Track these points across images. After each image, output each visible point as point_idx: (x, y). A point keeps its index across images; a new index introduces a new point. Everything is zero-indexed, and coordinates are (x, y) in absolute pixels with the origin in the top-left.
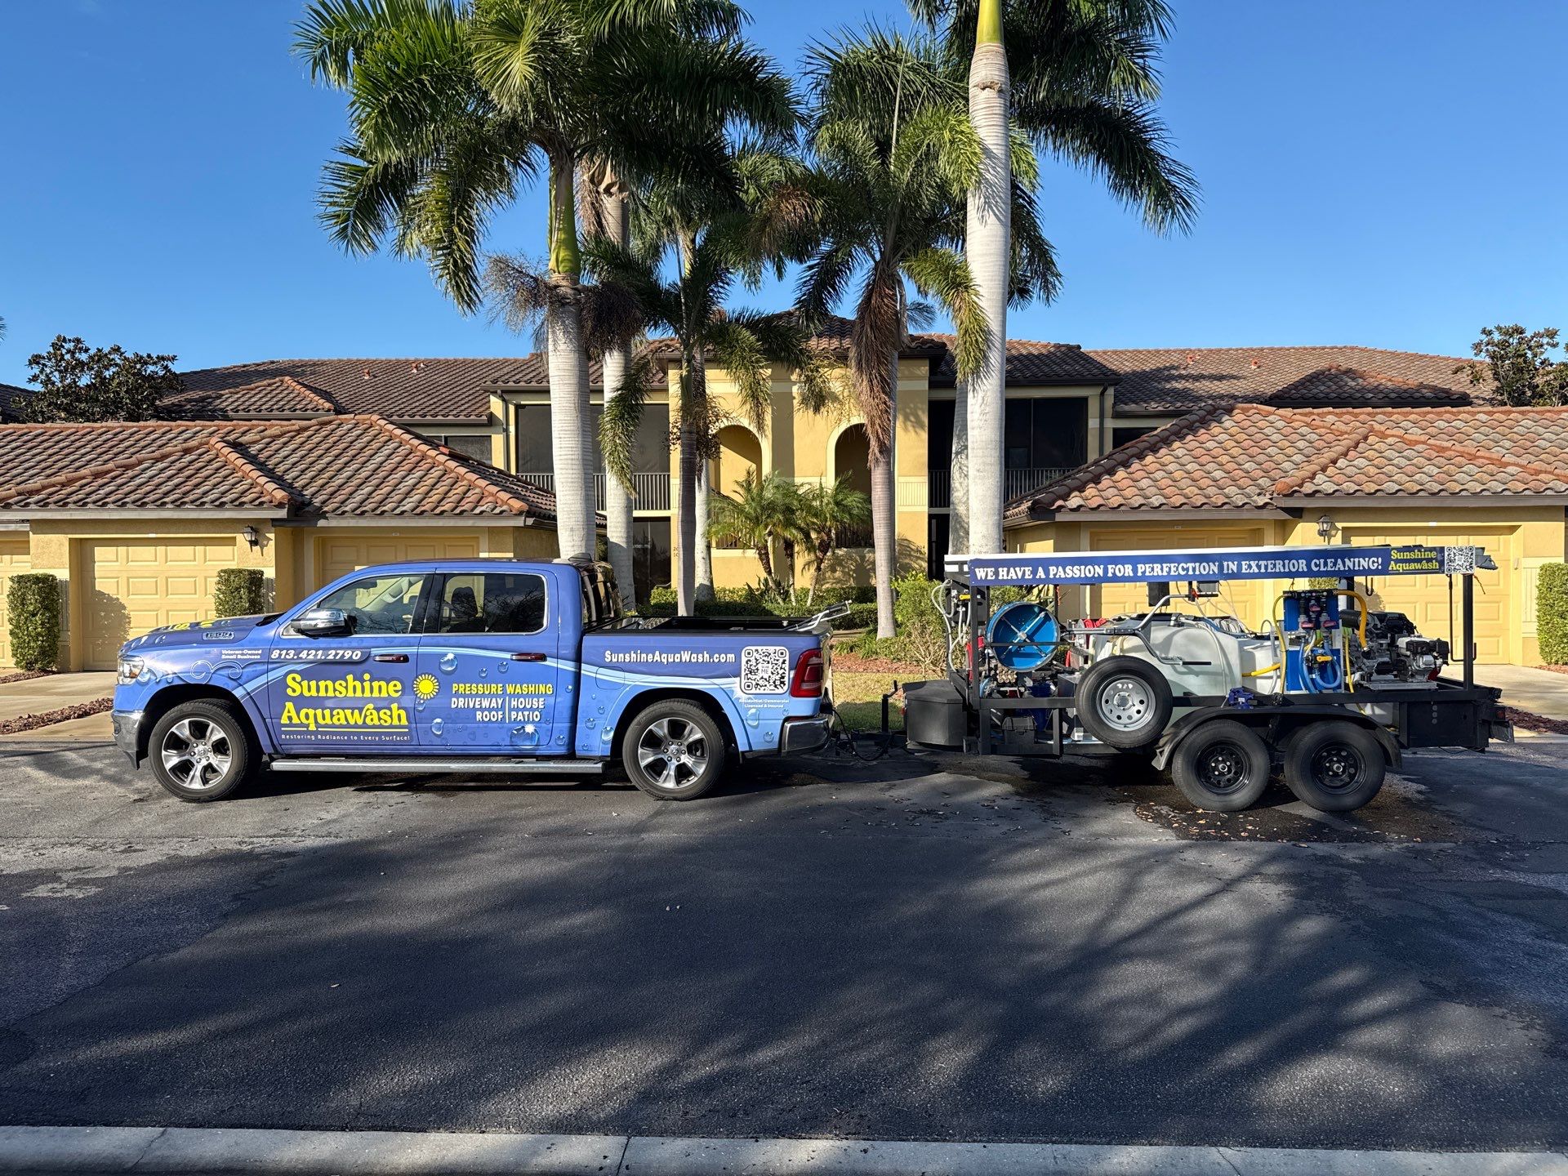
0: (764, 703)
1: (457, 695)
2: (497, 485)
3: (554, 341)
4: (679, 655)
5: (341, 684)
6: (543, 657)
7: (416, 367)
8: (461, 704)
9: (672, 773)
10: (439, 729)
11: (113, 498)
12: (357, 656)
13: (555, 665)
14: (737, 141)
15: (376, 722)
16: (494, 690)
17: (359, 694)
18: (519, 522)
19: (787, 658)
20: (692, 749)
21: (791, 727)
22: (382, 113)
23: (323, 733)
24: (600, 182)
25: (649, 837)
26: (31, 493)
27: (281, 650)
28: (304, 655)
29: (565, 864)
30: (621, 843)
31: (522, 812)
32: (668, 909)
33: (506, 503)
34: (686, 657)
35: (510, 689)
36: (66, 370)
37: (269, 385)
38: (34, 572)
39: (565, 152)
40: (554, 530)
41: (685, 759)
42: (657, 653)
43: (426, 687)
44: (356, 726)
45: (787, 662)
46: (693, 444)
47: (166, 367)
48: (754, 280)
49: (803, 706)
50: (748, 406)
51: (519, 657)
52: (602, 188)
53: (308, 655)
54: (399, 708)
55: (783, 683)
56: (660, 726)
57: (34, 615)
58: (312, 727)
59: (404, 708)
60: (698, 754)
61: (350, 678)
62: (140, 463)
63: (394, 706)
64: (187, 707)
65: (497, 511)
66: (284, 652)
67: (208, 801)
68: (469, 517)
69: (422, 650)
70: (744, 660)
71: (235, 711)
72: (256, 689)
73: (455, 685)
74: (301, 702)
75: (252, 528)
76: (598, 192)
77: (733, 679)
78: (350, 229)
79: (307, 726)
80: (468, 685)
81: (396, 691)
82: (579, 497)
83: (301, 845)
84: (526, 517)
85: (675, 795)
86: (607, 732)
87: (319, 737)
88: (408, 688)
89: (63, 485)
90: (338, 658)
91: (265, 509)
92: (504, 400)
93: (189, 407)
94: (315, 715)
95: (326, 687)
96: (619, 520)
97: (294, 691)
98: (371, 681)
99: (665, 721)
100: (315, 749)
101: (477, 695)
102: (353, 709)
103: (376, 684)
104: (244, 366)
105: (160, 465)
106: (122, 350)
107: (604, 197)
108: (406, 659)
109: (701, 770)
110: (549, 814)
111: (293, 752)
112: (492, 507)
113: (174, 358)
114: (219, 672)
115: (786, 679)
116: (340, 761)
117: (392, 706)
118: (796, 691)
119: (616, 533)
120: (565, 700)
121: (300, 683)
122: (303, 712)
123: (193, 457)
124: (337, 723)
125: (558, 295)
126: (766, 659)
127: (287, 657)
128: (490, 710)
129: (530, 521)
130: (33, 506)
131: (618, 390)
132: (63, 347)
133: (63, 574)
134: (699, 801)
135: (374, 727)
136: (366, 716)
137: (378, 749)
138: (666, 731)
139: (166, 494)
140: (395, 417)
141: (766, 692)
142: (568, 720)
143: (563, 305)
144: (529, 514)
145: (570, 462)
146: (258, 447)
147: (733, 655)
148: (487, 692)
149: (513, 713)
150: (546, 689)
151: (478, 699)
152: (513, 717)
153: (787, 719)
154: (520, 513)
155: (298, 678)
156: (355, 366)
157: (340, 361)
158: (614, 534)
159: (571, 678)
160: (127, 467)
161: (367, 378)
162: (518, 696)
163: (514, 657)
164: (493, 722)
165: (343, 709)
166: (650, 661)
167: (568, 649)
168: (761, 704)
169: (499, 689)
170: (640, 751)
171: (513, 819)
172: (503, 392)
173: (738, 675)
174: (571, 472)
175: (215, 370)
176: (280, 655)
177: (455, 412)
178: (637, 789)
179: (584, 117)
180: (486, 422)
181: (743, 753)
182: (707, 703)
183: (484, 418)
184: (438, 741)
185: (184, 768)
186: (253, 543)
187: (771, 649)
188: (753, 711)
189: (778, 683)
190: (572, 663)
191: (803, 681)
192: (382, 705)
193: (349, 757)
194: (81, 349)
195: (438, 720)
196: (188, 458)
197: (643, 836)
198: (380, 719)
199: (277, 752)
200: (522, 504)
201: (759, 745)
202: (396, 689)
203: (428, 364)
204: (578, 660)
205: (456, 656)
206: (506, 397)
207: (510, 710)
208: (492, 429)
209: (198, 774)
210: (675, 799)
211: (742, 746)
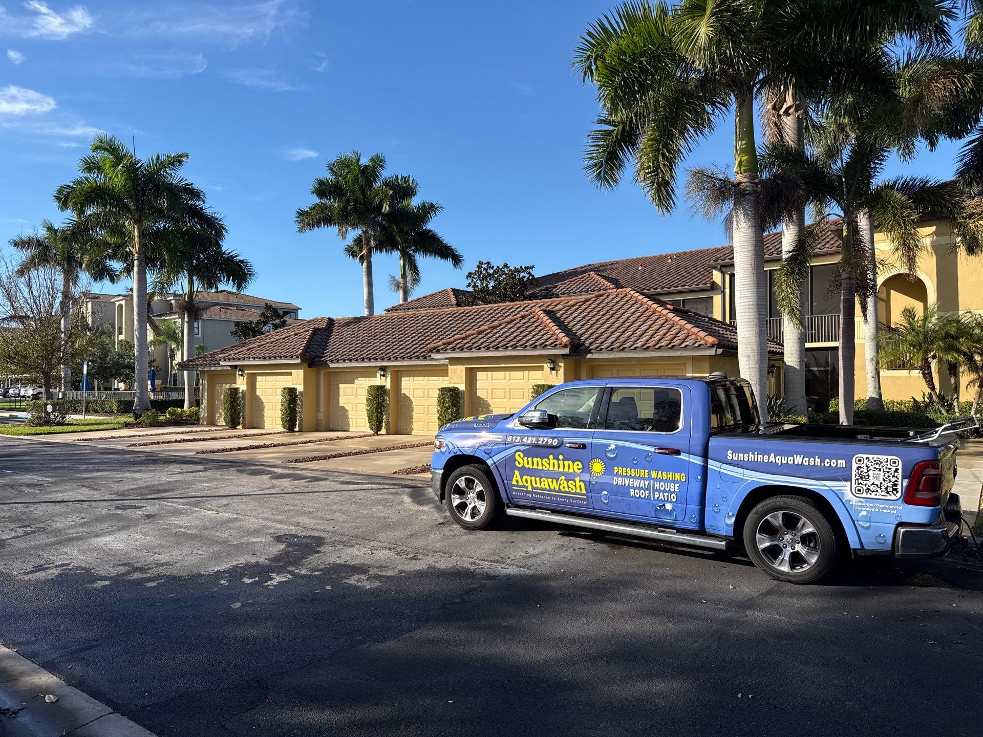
0: (875, 507)
1: (617, 475)
2: (697, 327)
3: (737, 222)
4: (792, 458)
5: (546, 461)
6: (678, 452)
7: (671, 258)
8: (620, 482)
9: (787, 558)
10: (606, 499)
11: (484, 345)
12: (555, 442)
13: (687, 459)
14: (902, 57)
15: (566, 489)
16: (642, 474)
17: (556, 469)
18: (712, 352)
19: (900, 467)
20: (806, 540)
21: (904, 533)
22: (616, 89)
23: (537, 493)
24: (781, 108)
25: (754, 615)
26: (449, 343)
27: (513, 436)
28: (525, 440)
29: (671, 626)
30: (725, 615)
31: (660, 571)
32: (740, 696)
33: (703, 339)
34: (798, 460)
35: (654, 475)
36: (483, 279)
37: (582, 278)
38: (449, 386)
39: (745, 88)
40: (736, 356)
41: (799, 548)
42: (772, 455)
43: (597, 467)
44: (554, 490)
45: (900, 471)
46: (852, 288)
47: (529, 273)
48: (908, 152)
49: (918, 514)
50: (900, 252)
51: (660, 451)
52: (782, 112)
53: (528, 440)
54: (580, 481)
55: (896, 490)
56: (774, 517)
57: (448, 409)
58: (530, 489)
59: (583, 481)
60: (812, 545)
61: (551, 457)
62: (500, 325)
63: (577, 479)
64: (464, 469)
65: (697, 345)
66: (514, 437)
67: (474, 530)
68: (678, 350)
69: (595, 441)
70: (855, 466)
71: (488, 475)
72: (500, 460)
73: (616, 468)
74: (524, 471)
75: (551, 360)
76: (780, 115)
77: (844, 483)
78: (602, 172)
79: (527, 487)
80: (624, 469)
81: (579, 469)
82: (754, 332)
83: (504, 571)
84: (717, 348)
85: (789, 578)
86: (730, 517)
87: (534, 495)
88: (586, 468)
89: (464, 339)
90: (544, 443)
91: (558, 349)
92: (722, 272)
93: (540, 294)
94: (531, 480)
95: (538, 462)
96: (793, 348)
97: (519, 463)
98: (564, 460)
99: (780, 514)
100: (532, 503)
101: (630, 477)
102: (553, 479)
103: (566, 463)
104: (575, 269)
105: (509, 326)
106: (508, 266)
107: (784, 118)
108: (584, 446)
109: (814, 560)
110: (680, 577)
111: (520, 503)
112: (694, 342)
113: (532, 267)
114: (479, 448)
115: (899, 487)
116: (548, 514)
117: (576, 479)
118: (910, 498)
119: (791, 358)
120: (696, 487)
121: (522, 458)
122: (525, 477)
123: (526, 320)
124: (544, 487)
125: (740, 189)
126: (877, 466)
127: (516, 441)
128: (640, 489)
129: (720, 351)
130: (449, 351)
131: (790, 252)
132: (482, 267)
133: (462, 387)
134: (811, 586)
135: (565, 492)
136: (560, 484)
137: (569, 508)
138: (781, 522)
139: (509, 342)
140: (645, 291)
141: (877, 497)
142: (697, 503)
143: (744, 195)
144: (719, 346)
145: (747, 307)
146: (561, 312)
147: (844, 461)
148: (638, 475)
149: (656, 493)
150: (681, 477)
151: (631, 480)
152: (656, 496)
153: (901, 524)
154: (712, 346)
155: (522, 455)
156: (634, 262)
157: (627, 260)
158: (790, 359)
159: (699, 471)
160: (494, 328)
161: (640, 268)
162: (660, 480)
163: (657, 451)
164: (642, 498)
165: (547, 478)
166: (766, 461)
167: (698, 446)
168: (872, 507)
169: (646, 474)
170: (758, 536)
171: (651, 576)
172: (721, 267)
173: (849, 479)
174: (749, 314)
175: (559, 273)
176: (512, 439)
177: (689, 283)
178: (754, 566)
179: (758, 58)
180: (710, 288)
181: (855, 550)
182: (819, 502)
183: (708, 285)
184: (605, 508)
185: (463, 506)
186: (552, 369)
187: (883, 458)
188: (864, 513)
189: (890, 489)
190: (701, 459)
191: (918, 490)
192: (569, 477)
193: (555, 512)
194: (490, 267)
195: (605, 492)
196: (524, 321)
197: (749, 613)
198: (569, 487)
199: (511, 503)
200: (714, 339)
201: (871, 544)
202: (578, 467)
203: (679, 256)
204: (705, 456)
205: (617, 447)
206: (724, 270)
207: (654, 491)
208: (714, 292)
209: (469, 512)
210: (790, 581)
211: (853, 543)
